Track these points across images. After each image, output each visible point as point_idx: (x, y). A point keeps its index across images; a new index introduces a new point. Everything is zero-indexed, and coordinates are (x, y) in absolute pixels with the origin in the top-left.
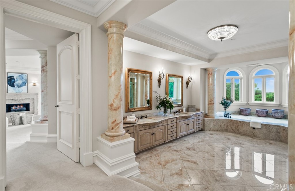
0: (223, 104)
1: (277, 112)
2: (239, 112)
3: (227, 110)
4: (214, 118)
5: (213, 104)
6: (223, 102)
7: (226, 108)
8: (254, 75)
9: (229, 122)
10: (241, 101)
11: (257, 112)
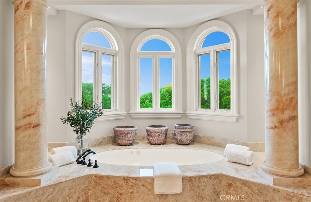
0: (73, 121)
1: (184, 130)
2: (111, 137)
3: (85, 137)
4: (38, 183)
5: (38, 125)
6: (74, 114)
7: (82, 132)
8: (139, 50)
9: (93, 183)
10: (116, 110)
11: (148, 135)
